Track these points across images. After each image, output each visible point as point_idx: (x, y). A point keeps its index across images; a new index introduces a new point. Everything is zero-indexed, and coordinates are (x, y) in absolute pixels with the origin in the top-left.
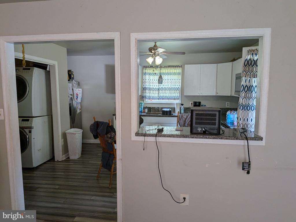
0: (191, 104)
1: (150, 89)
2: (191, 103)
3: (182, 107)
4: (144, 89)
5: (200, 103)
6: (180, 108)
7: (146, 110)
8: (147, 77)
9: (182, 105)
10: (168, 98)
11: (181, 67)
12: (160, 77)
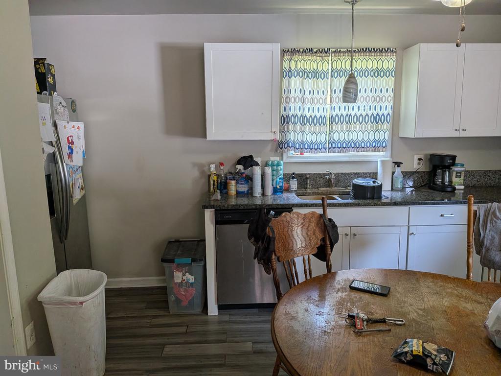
0: (416, 161)
1: (304, 121)
2: (416, 157)
3: (398, 171)
4: (285, 120)
5: (454, 158)
6: (393, 173)
7: (294, 184)
8: (295, 83)
9: (398, 164)
10: (358, 147)
11: (396, 52)
12: (351, 80)
